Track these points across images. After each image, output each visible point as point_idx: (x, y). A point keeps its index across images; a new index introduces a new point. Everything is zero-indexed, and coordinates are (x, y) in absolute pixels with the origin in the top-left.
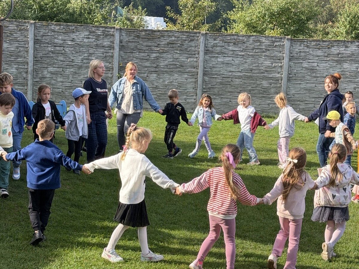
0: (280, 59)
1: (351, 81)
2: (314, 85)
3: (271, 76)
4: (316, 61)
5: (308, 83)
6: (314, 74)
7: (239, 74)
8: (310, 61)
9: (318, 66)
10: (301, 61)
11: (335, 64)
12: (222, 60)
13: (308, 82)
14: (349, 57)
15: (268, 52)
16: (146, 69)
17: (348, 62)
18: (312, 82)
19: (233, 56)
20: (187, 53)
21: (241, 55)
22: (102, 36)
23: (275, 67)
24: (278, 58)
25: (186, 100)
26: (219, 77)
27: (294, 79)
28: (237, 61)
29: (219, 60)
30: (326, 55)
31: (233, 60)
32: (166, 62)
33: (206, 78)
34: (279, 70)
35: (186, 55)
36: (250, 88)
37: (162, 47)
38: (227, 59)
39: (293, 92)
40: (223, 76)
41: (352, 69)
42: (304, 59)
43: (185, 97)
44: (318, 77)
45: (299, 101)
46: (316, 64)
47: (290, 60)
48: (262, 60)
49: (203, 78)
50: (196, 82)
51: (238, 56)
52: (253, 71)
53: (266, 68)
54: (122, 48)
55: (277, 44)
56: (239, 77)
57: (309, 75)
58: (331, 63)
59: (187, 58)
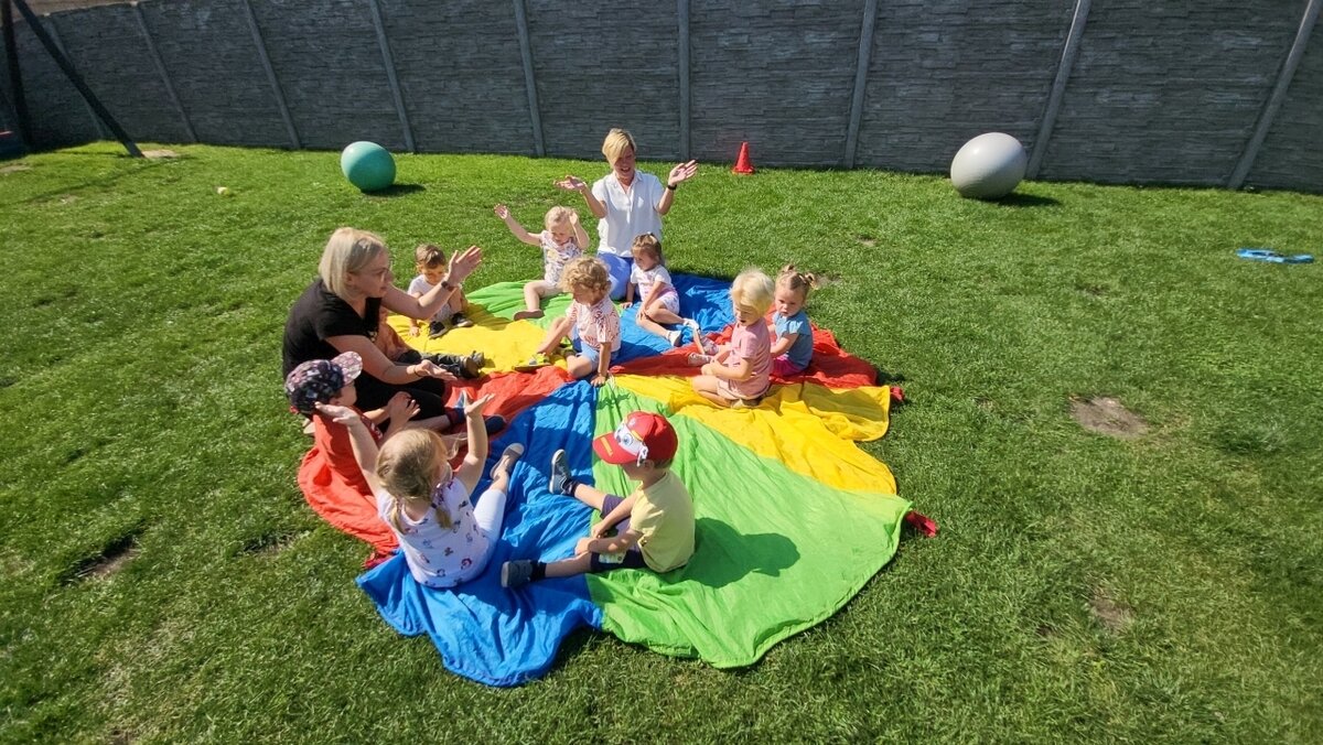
0: (671, 32)
1: (819, 76)
2: (741, 89)
3: (658, 72)
4: (744, 31)
5: (730, 84)
6: (744, 62)
7: (597, 72)
8: (733, 31)
9: (750, 42)
10: (715, 34)
11: (786, 34)
12: (562, 42)
13: (730, 81)
14: (817, 14)
15: (646, 16)
16: (439, 72)
17: (813, 27)
18: (738, 80)
19: (582, 30)
20: (498, 31)
21: (595, 28)
22: (353, 11)
23: (663, 50)
24: (669, 29)
25: (517, 131)
26: (562, 79)
27: (705, 77)
28: (590, 42)
29: (558, 42)
30: (767, 13)
31: (583, 41)
32: (468, 56)
33: (542, 84)
34: (672, 58)
35: (499, 37)
36: (622, 101)
37: (454, 23)
38: (572, 39)
39: (703, 105)
40: (571, 77)
41: (824, 46)
42: (720, 28)
43: (514, 124)
44: (751, 69)
45: (715, 124)
46: (744, 39)
47: (692, 31)
48: (636, 35)
49: (536, 84)
50: (526, 93)
51: (591, 31)
52: (624, 64)
53: (646, 54)
54: (387, 30)
56: (600, 78)
57: (732, 66)
58: (779, 33)
59: (502, 43)
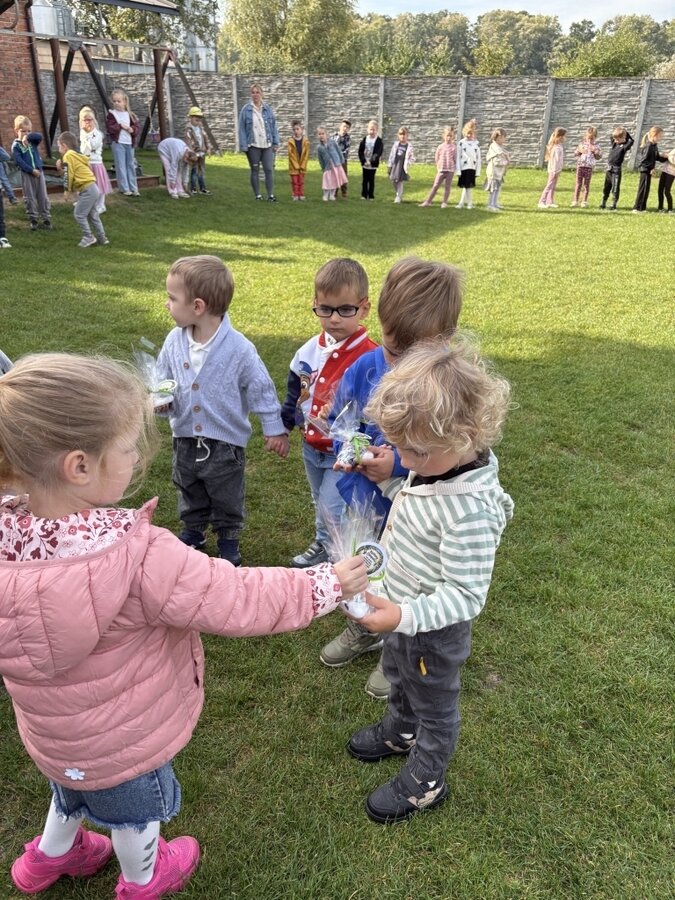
3: (531, 122)
4: (581, 104)
6: (578, 119)
8: (574, 103)
9: (583, 109)
10: (566, 104)
11: (602, 106)
13: (571, 128)
14: (618, 97)
15: (531, 95)
18: (575, 128)
19: (494, 101)
20: (448, 100)
21: (502, 100)
22: (368, 87)
23: (537, 112)
28: (498, 107)
29: (481, 107)
30: (593, 96)
31: (494, 106)
32: (428, 112)
34: (541, 116)
35: (448, 103)
38: (488, 105)
47: (554, 103)
54: (386, 98)
55: (540, 85)
59: (449, 106)
